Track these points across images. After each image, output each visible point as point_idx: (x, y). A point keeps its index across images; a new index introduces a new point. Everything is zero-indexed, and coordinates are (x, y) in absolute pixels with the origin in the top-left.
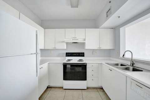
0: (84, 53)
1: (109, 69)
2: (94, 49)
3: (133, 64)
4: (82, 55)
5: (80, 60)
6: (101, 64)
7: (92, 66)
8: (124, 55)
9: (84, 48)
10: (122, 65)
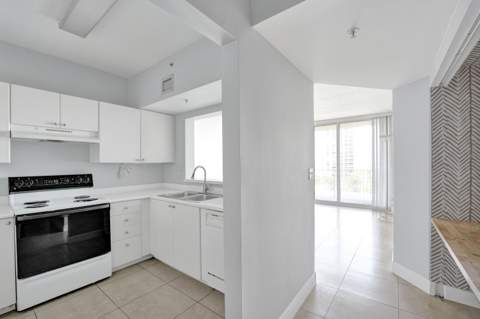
0: (90, 176)
2: (122, 164)
3: (206, 190)
4: (86, 181)
5: (78, 199)
6: (149, 198)
7: (126, 208)
8: (194, 175)
9: (88, 161)
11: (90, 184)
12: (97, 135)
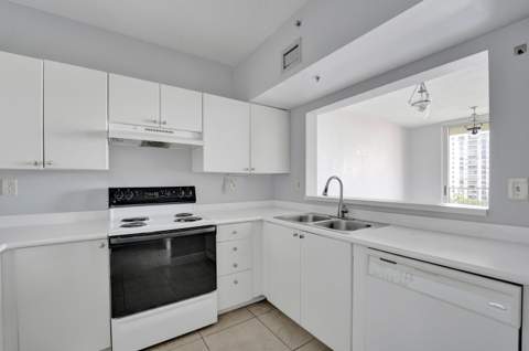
0: (193, 189)
1: (296, 235)
2: (228, 174)
3: (344, 212)
4: (186, 195)
5: (182, 217)
6: (261, 221)
7: (235, 233)
8: (326, 190)
9: (190, 170)
10: (315, 219)
11: (192, 199)
12: (200, 135)
